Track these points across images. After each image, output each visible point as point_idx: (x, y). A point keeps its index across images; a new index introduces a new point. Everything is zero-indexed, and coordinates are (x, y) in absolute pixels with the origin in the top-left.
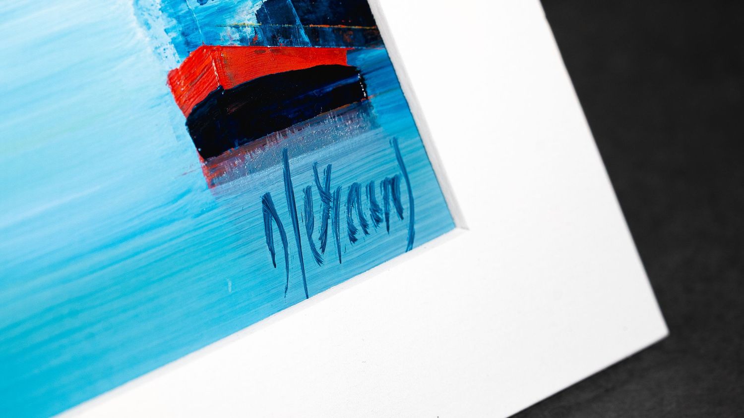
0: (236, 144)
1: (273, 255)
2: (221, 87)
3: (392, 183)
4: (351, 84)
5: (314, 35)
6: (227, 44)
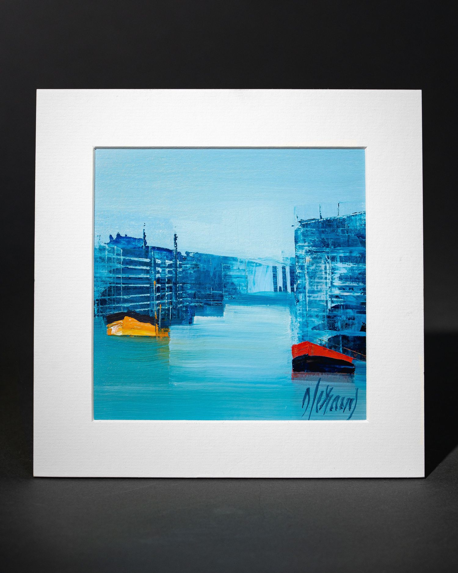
0: (306, 371)
2: (308, 354)
3: (351, 401)
4: (350, 368)
5: (344, 351)
6: (315, 344)
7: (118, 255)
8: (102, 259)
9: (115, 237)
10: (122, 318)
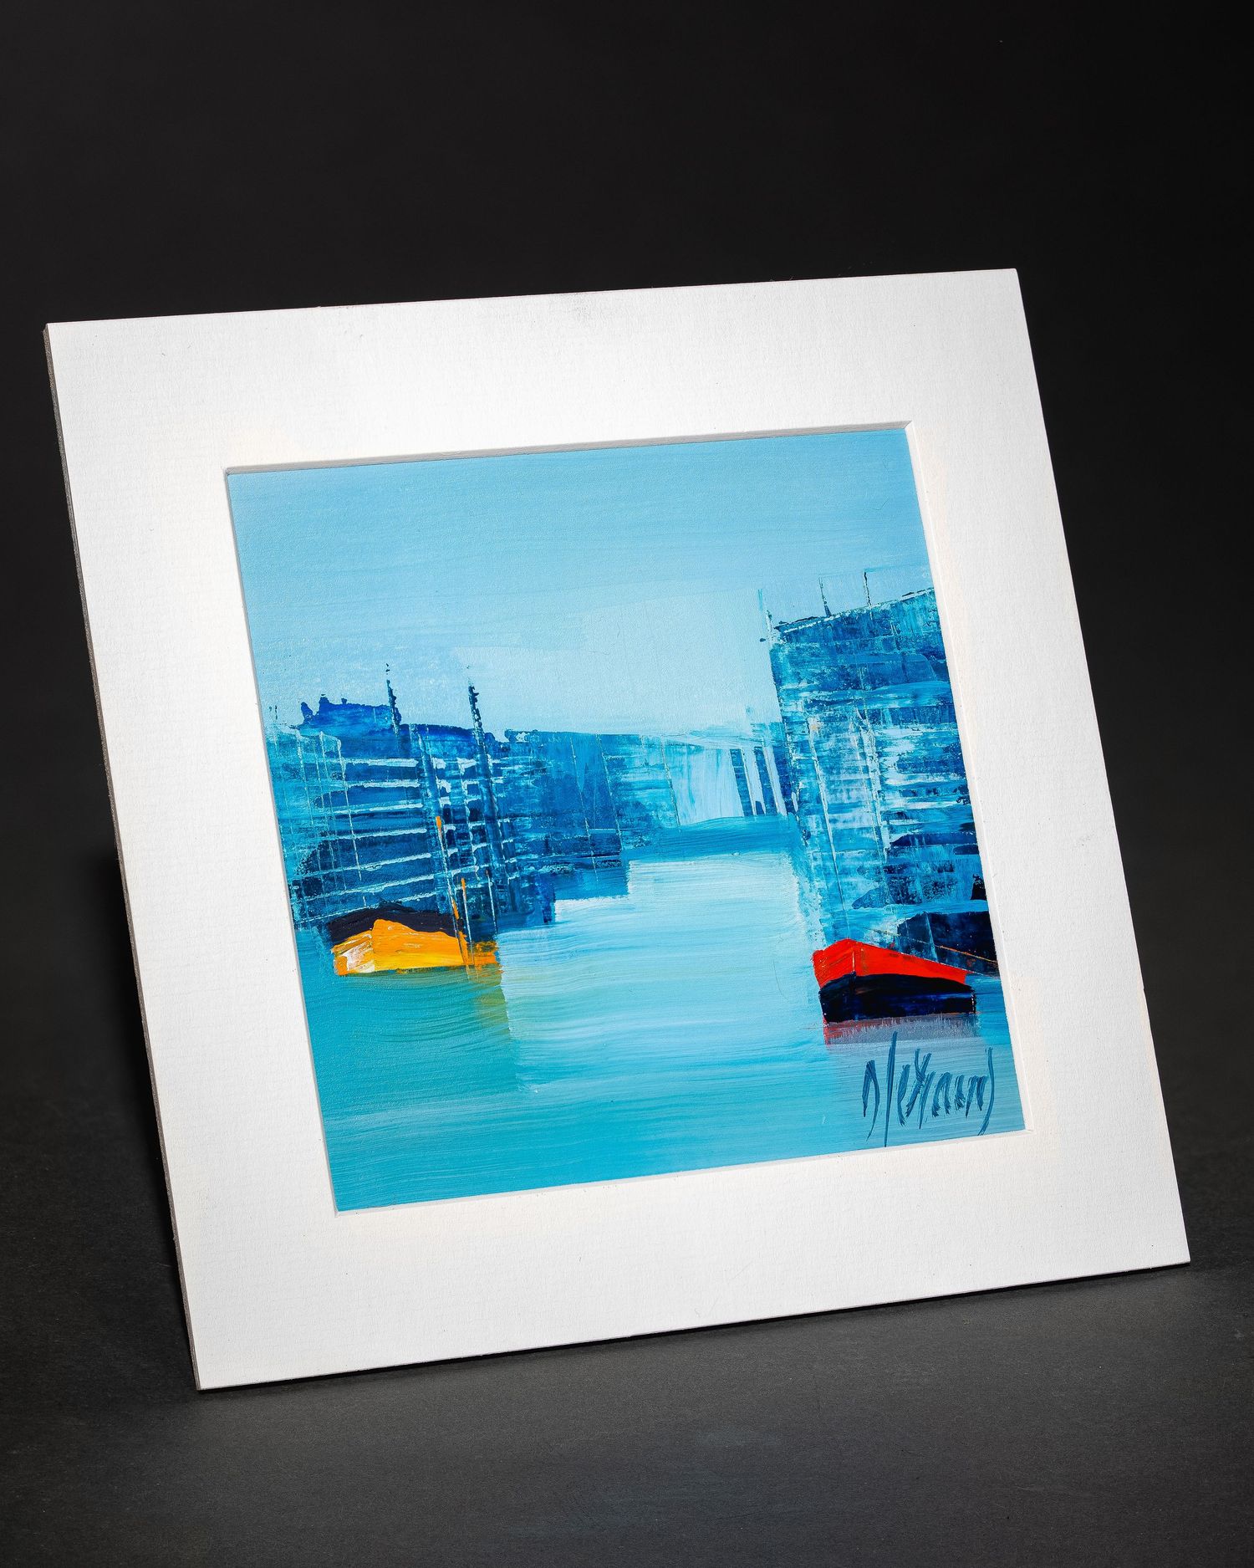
0: (856, 1018)
1: (865, 1107)
2: (855, 973)
3: (979, 1082)
4: (961, 999)
5: (942, 955)
6: (868, 943)
7: (331, 754)
8: (293, 772)
9: (315, 708)
10: (368, 926)
